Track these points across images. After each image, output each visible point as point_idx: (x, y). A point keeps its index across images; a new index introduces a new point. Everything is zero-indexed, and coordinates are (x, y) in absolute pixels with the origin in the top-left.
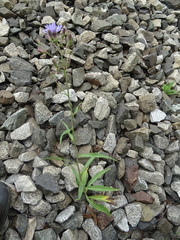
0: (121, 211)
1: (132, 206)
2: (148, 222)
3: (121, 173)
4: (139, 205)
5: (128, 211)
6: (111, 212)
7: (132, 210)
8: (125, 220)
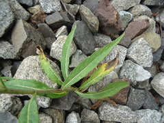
0: (129, 63)
1: (135, 47)
2: (160, 48)
3: (94, 21)
4: (141, 40)
5: (134, 57)
6: (119, 73)
7: (138, 52)
8: (139, 68)
